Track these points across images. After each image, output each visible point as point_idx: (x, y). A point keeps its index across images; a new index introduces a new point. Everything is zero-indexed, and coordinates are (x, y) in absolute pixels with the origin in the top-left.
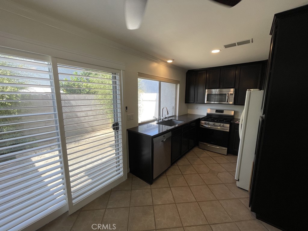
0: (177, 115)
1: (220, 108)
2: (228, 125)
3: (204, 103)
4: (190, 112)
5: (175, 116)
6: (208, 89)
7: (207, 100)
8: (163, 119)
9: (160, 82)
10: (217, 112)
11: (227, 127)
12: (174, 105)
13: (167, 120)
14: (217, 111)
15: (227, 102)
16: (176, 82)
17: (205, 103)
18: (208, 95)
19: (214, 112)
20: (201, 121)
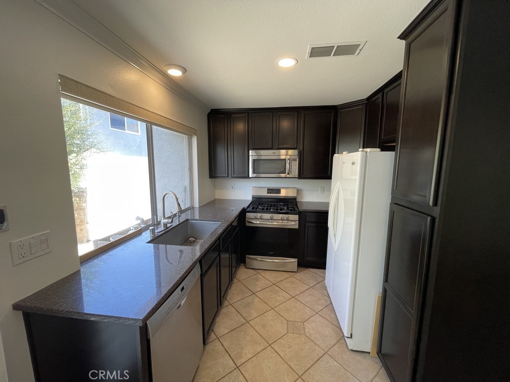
0: (197, 205)
1: (274, 184)
2: (296, 217)
3: (248, 177)
4: (219, 194)
5: (192, 208)
6: (253, 149)
7: (254, 172)
8: (165, 225)
9: (150, 125)
10: (270, 193)
11: (291, 221)
12: (187, 183)
13: (176, 222)
14: (270, 191)
15: (288, 174)
16: (189, 132)
17: (250, 176)
18: (254, 161)
19: (264, 193)
20: (247, 214)
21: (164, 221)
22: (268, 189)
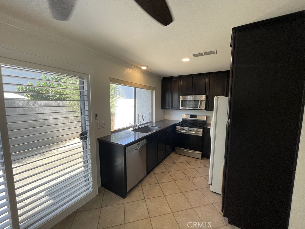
0: (154, 121)
1: (194, 113)
2: (201, 130)
3: (179, 109)
4: (167, 117)
6: (182, 95)
7: (182, 106)
9: (135, 88)
11: (199, 132)
12: (150, 111)
13: (143, 126)
14: (191, 116)
15: (200, 108)
16: (152, 89)
18: (182, 101)
19: (189, 118)
20: (177, 126)
21: (138, 125)
22: (190, 116)
